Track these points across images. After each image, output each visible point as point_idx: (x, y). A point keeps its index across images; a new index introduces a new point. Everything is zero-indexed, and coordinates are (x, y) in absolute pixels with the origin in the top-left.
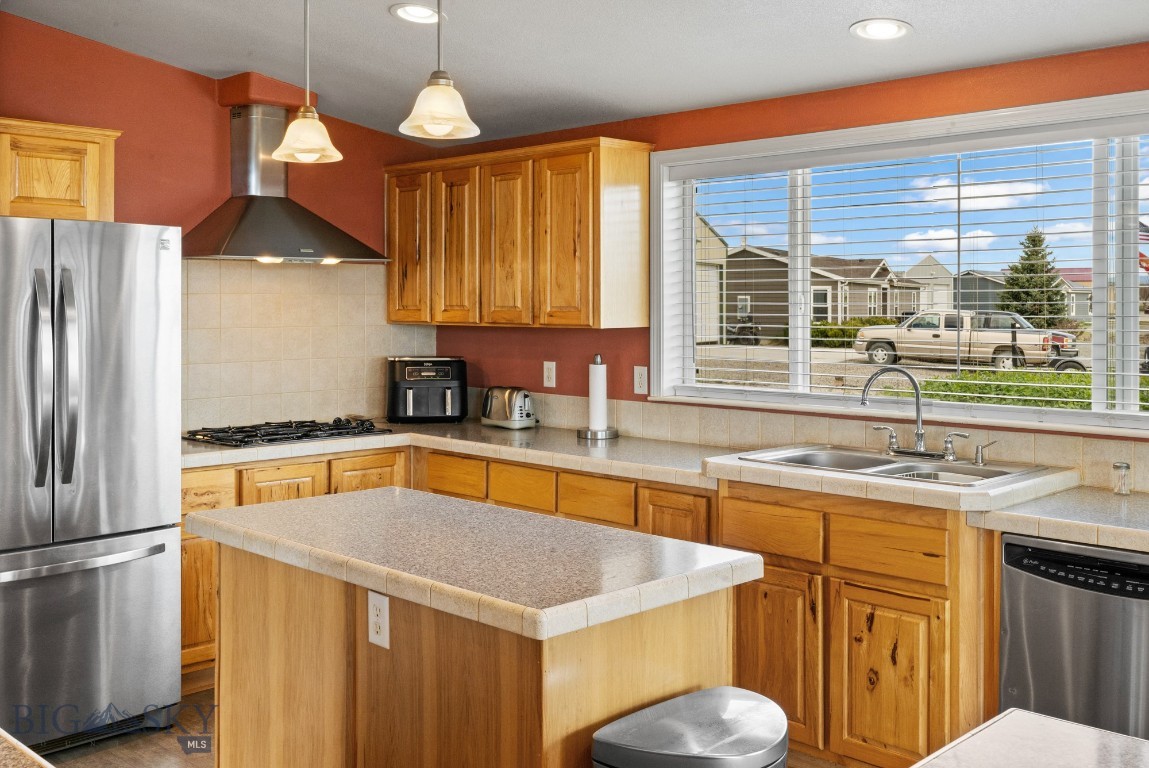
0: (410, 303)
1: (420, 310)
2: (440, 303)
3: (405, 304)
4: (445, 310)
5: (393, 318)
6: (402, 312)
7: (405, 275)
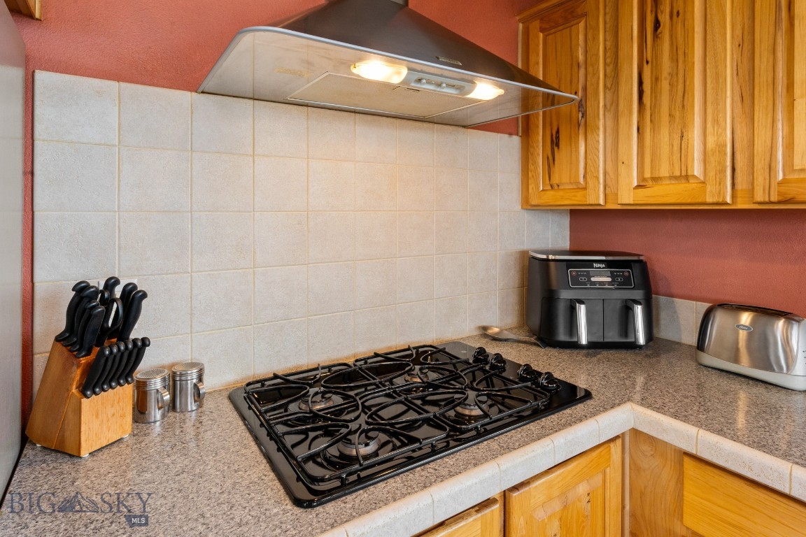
0: (565, 179)
1: (585, 189)
2: (629, 175)
3: (555, 180)
4: (639, 186)
5: (534, 201)
6: (551, 193)
7: (555, 142)
